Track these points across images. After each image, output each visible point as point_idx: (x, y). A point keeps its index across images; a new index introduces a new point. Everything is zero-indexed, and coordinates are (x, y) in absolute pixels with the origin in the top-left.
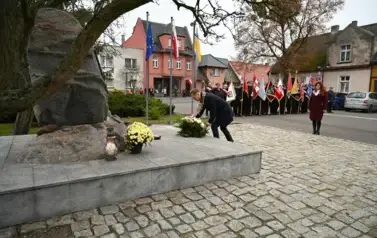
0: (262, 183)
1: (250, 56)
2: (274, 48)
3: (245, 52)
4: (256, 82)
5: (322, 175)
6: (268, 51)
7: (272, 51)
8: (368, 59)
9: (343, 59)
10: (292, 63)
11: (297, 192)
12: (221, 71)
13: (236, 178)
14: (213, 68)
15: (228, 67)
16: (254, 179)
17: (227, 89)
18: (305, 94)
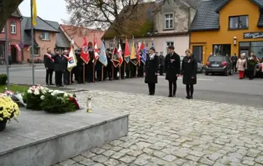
0: (134, 144)
1: (83, 20)
2: (107, 13)
3: (78, 15)
4: (96, 47)
5: (178, 130)
6: (101, 16)
7: (105, 16)
8: (187, 27)
9: (167, 27)
10: (126, 28)
11: (165, 147)
12: (51, 36)
13: (109, 143)
14: (43, 31)
15: (60, 32)
16: (125, 142)
17: (68, 56)
18: (141, 59)
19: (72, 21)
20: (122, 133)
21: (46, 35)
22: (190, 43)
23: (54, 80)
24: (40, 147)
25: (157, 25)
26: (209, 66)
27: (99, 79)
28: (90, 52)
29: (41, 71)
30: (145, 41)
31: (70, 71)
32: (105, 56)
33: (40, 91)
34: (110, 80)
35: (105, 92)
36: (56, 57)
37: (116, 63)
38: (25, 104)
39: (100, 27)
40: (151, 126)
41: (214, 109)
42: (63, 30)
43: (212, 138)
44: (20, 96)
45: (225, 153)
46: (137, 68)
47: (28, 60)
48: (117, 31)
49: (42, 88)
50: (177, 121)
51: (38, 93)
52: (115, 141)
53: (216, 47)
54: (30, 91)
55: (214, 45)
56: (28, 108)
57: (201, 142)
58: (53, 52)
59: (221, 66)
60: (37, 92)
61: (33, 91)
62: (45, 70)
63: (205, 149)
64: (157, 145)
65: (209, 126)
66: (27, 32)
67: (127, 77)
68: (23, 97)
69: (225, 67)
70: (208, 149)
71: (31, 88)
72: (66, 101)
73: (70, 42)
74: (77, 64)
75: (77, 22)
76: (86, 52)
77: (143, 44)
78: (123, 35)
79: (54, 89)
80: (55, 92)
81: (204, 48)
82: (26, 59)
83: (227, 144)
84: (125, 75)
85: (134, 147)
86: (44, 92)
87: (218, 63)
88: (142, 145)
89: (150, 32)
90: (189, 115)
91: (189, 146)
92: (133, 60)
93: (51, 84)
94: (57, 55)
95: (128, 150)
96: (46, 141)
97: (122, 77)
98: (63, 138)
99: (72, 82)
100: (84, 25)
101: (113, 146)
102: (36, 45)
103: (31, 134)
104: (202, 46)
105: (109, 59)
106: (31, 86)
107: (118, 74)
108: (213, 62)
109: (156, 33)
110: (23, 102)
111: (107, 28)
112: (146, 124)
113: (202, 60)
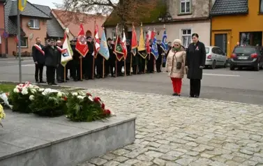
0: (142, 154)
1: (80, 3)
4: (97, 37)
5: (195, 137)
8: (207, 10)
9: (183, 11)
10: (132, 13)
11: (180, 158)
12: (41, 23)
13: (111, 152)
14: (31, 18)
15: (51, 18)
16: (131, 151)
17: (61, 47)
18: (151, 50)
19: (67, 5)
20: (127, 141)
21: (35, 22)
22: (212, 31)
23: (45, 77)
24: (29, 157)
25: (170, 9)
26: (236, 59)
27: (99, 76)
28: (88, 43)
29: (30, 65)
30: (155, 28)
31: (64, 65)
32: (107, 47)
33: (29, 90)
34: (112, 76)
35: (108, 92)
36: (47, 49)
37: (120, 55)
38: (11, 106)
39: (101, 11)
40: (164, 132)
41: (241, 111)
42: (55, 16)
43: (238, 146)
44: (5, 97)
45: (254, 164)
46: (146, 62)
47: (14, 52)
48: (121, 16)
49: (31, 86)
50: (195, 127)
51: (27, 93)
52: (119, 151)
53: (244, 35)
54: (16, 90)
55: (241, 33)
56: (14, 110)
57: (224, 151)
58: (43, 43)
59: (250, 59)
60: (25, 92)
61: (20, 90)
62: (34, 65)
63: (229, 160)
64: (170, 155)
65: (234, 132)
66: (13, 19)
67: (134, 73)
68: (9, 97)
69: (254, 60)
70: (232, 160)
71: (18, 86)
72: (60, 101)
73: (64, 30)
74: (73, 57)
75: (72, 6)
76: (83, 43)
77: (153, 33)
78: (128, 22)
79: (45, 87)
80: (47, 91)
81: (229, 37)
82: (10, 52)
83: (256, 154)
84: (132, 71)
85: (142, 157)
86: (33, 91)
87: (246, 55)
88: (152, 154)
89: (162, 17)
90: (209, 119)
91: (210, 156)
92: (141, 52)
93: (41, 81)
94: (49, 46)
95: (135, 161)
96: (36, 150)
97: (128, 73)
98: (56, 146)
99: (67, 79)
100: (81, 9)
101: (116, 155)
102: (23, 34)
103: (19, 141)
104: (226, 34)
105: (111, 51)
106: (18, 84)
107: (123, 70)
108: (241, 54)
109: (169, 19)
110: (8, 103)
111: (109, 13)
112: (157, 129)
113: (226, 51)
